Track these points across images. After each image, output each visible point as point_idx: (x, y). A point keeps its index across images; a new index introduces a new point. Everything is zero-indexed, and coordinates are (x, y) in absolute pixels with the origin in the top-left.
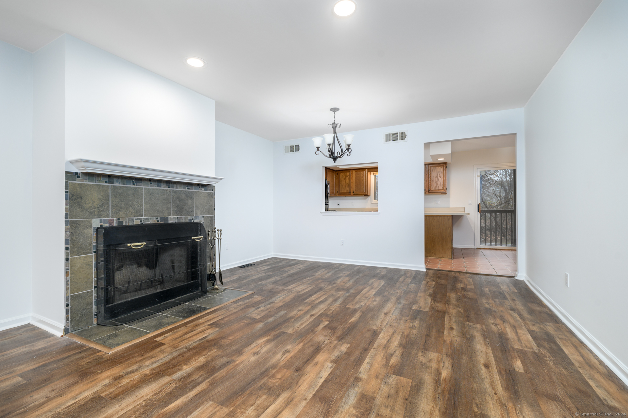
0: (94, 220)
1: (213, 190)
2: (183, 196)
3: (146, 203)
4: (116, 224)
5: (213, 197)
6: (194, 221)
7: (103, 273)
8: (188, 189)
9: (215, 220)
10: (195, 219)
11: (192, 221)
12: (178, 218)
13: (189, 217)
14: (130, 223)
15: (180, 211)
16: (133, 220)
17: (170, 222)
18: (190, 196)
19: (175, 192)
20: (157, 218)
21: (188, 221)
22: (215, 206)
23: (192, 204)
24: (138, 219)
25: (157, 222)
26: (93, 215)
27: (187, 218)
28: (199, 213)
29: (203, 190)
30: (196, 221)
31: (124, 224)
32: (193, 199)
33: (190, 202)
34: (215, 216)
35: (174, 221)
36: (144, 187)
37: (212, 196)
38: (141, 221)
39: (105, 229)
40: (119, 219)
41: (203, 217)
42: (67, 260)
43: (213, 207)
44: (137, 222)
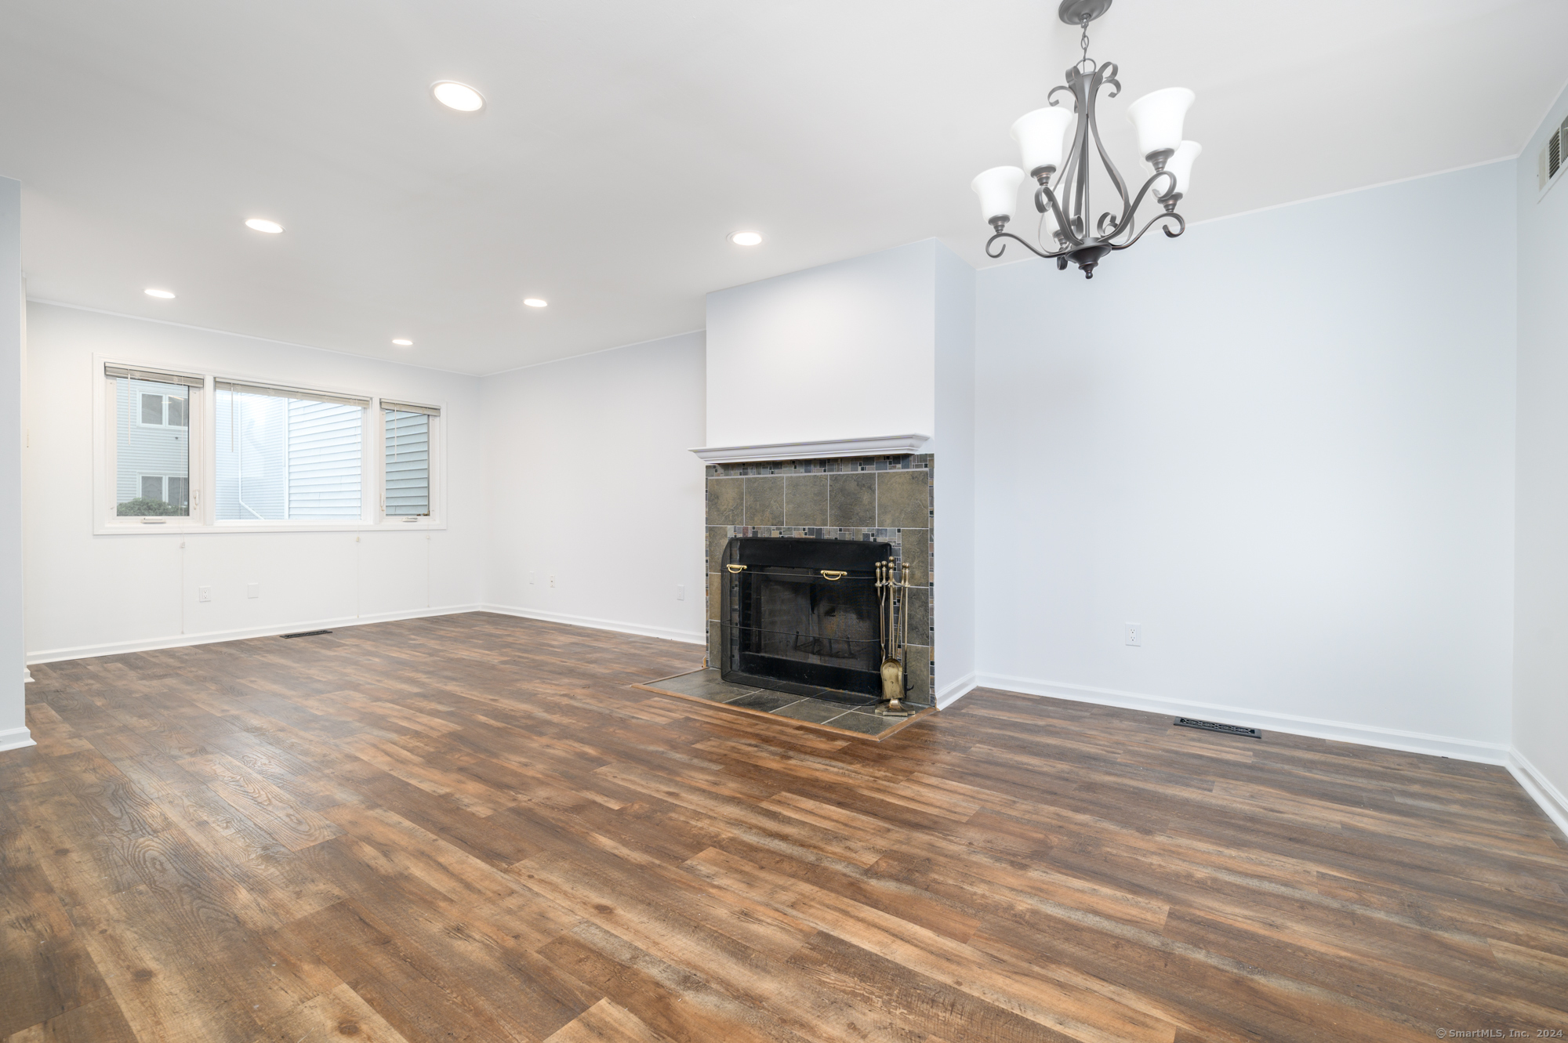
0: (729, 526)
1: (926, 466)
2: (852, 486)
3: (787, 503)
4: (750, 535)
5: (926, 483)
6: (875, 540)
7: (738, 602)
8: (862, 469)
9: (932, 540)
10: (878, 535)
11: (872, 539)
12: (840, 530)
13: (865, 530)
14: (766, 535)
15: (845, 515)
16: (769, 530)
17: (826, 537)
18: (866, 484)
19: (835, 479)
20: (804, 529)
21: (861, 538)
22: (932, 504)
23: (872, 502)
24: (777, 529)
25: (804, 536)
26: (727, 521)
27: (859, 533)
28: (888, 521)
29: (899, 469)
30: (881, 539)
31: (759, 536)
32: (874, 491)
33: (866, 498)
34: (932, 530)
35: (832, 536)
36: (785, 475)
37: (925, 480)
38: (781, 533)
39: (740, 540)
40: (754, 528)
41: (899, 531)
42: (707, 575)
43: (927, 508)
44: (775, 534)
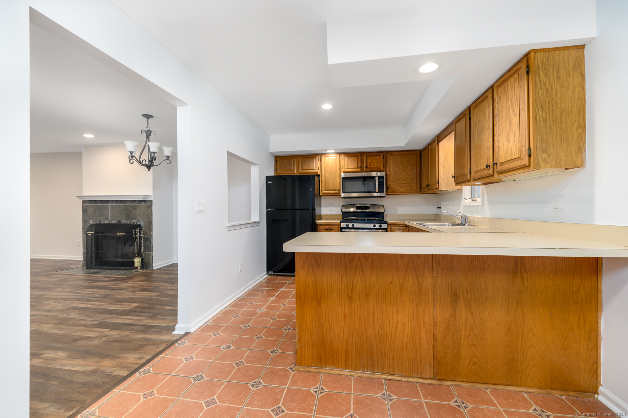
0: (91, 220)
1: (150, 203)
2: (130, 208)
3: (110, 213)
4: (98, 223)
5: (150, 208)
6: (137, 224)
7: (94, 244)
8: (133, 203)
9: (152, 223)
10: (137, 222)
11: (136, 223)
12: (127, 221)
13: (134, 221)
14: (103, 223)
15: (128, 216)
16: (105, 221)
17: (122, 223)
18: (134, 207)
19: (125, 206)
20: (116, 221)
21: (133, 223)
22: (152, 214)
23: (136, 213)
24: (107, 221)
25: (116, 223)
26: (90, 218)
27: (132, 221)
28: (140, 218)
29: (143, 204)
30: (138, 223)
31: (101, 223)
32: (136, 210)
33: (134, 211)
34: (152, 221)
35: (124, 223)
36: (109, 204)
37: (151, 206)
38: (108, 222)
39: (95, 224)
40: (99, 221)
41: (143, 221)
42: (83, 236)
43: (150, 214)
44: (106, 222)
